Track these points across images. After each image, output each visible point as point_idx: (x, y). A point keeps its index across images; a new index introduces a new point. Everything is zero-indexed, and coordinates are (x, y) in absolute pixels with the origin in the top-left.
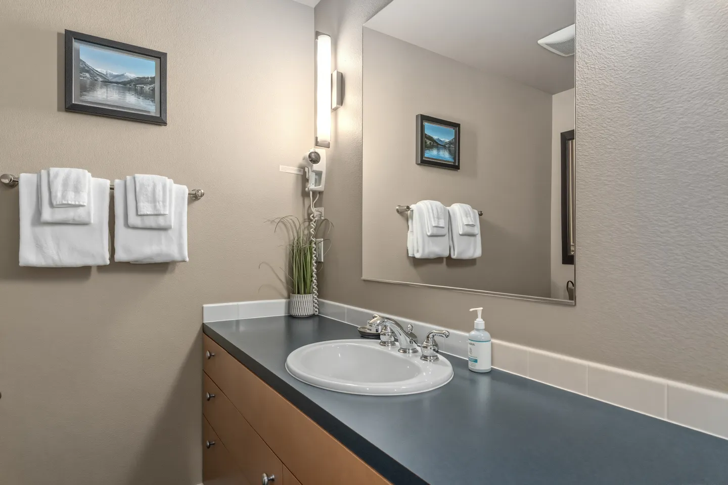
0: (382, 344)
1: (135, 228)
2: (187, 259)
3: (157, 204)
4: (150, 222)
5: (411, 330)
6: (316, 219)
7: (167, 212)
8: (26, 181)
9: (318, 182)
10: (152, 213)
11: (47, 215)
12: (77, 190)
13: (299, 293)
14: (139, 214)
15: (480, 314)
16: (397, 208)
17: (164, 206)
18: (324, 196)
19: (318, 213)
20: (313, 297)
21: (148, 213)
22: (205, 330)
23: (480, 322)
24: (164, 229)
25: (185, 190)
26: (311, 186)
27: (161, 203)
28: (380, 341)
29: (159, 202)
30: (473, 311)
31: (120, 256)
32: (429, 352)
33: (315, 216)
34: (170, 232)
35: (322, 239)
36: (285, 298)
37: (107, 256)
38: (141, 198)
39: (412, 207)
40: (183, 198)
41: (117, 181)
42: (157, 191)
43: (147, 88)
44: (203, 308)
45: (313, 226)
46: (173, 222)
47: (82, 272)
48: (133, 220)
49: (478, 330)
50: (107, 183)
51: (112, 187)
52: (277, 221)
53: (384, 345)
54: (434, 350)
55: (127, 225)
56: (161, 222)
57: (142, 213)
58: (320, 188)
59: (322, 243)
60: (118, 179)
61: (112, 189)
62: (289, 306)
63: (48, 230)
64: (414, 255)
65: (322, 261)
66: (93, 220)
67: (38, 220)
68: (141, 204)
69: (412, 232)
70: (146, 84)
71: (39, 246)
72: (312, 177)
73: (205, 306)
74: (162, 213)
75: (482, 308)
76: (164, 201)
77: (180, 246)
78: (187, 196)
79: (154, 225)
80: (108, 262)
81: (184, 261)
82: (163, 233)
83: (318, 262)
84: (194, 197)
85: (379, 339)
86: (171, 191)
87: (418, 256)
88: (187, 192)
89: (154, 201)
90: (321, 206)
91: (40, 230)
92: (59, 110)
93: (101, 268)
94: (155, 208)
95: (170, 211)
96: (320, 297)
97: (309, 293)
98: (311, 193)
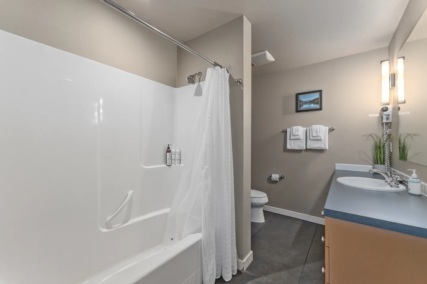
1: (312, 140)
4: (316, 138)
6: (388, 134)
7: (320, 135)
8: (288, 130)
9: (387, 119)
10: (316, 136)
11: (292, 138)
12: (298, 131)
13: (378, 164)
18: (392, 124)
19: (389, 131)
20: (385, 166)
24: (320, 140)
25: (328, 128)
26: (385, 121)
30: (413, 171)
31: (308, 147)
35: (391, 143)
36: (372, 165)
37: (305, 147)
38: (313, 132)
40: (327, 131)
41: (308, 128)
42: (318, 130)
43: (316, 101)
44: (335, 164)
45: (385, 137)
46: (322, 138)
47: (300, 151)
48: (312, 138)
50: (305, 129)
52: (368, 135)
55: (310, 139)
56: (319, 138)
57: (314, 136)
58: (390, 121)
63: (292, 141)
65: (391, 151)
66: (301, 138)
67: (290, 139)
68: (313, 134)
70: (316, 100)
71: (291, 145)
72: (385, 117)
75: (416, 170)
76: (320, 132)
77: (325, 145)
80: (305, 149)
81: (327, 149)
82: (320, 141)
84: (331, 130)
86: (322, 129)
89: (317, 132)
90: (391, 129)
91: (291, 141)
92: (295, 112)
93: (304, 150)
94: (317, 134)
95: (321, 135)
96: (390, 167)
97: (383, 164)
98: (384, 124)
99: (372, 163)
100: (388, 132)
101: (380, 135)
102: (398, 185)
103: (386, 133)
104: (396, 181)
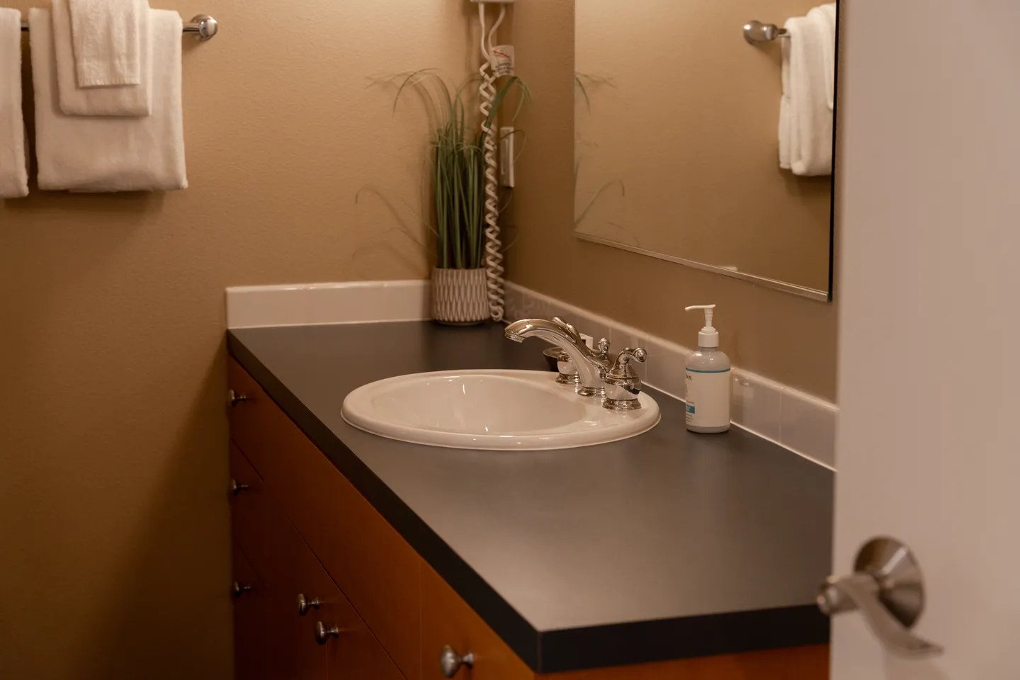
0: (560, 379)
1: (76, 115)
2: (185, 183)
3: (117, 62)
4: (105, 102)
5: (607, 350)
6: (497, 75)
7: (137, 80)
10: (107, 83)
13: (453, 265)
14: (81, 85)
15: (709, 316)
16: (748, 27)
17: (131, 67)
19: (502, 60)
20: (488, 278)
21: (99, 83)
22: (233, 347)
23: (708, 333)
24: (134, 117)
25: (176, 22)
27: (124, 61)
28: (557, 374)
29: (120, 59)
30: (691, 310)
31: (49, 176)
32: (617, 391)
33: (494, 68)
34: (146, 123)
35: (512, 129)
36: (422, 278)
37: (23, 177)
38: (85, 51)
39: (792, 25)
40: (172, 44)
41: (34, 12)
42: (115, 31)
44: (225, 295)
45: (485, 94)
46: (151, 100)
48: (72, 98)
49: (702, 349)
50: (16, 15)
51: (25, 26)
52: (400, 82)
53: (564, 382)
54: (628, 388)
55: (58, 110)
56: (126, 100)
57: (87, 84)
59: (512, 136)
60: (37, 7)
61: (25, 30)
62: (430, 297)
64: (789, 164)
65: (512, 184)
68: (85, 65)
69: (789, 98)
73: (230, 290)
74: (127, 81)
75: (714, 306)
76: (130, 56)
78: (179, 34)
79: (110, 108)
80: (25, 190)
81: (178, 187)
82: (131, 127)
83: (503, 189)
84: (195, 35)
85: (555, 369)
86: (143, 27)
87: (799, 168)
88: (180, 27)
89: (108, 53)
90: (508, 42)
94: (112, 70)
95: (143, 76)
96: (503, 276)
97: (468, 265)
98: (482, 8)
99: (419, 261)
100: (495, 61)
101: (455, 78)
102: (633, 396)
103: (489, 71)
104: (628, 375)
